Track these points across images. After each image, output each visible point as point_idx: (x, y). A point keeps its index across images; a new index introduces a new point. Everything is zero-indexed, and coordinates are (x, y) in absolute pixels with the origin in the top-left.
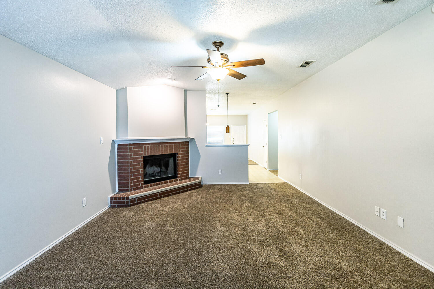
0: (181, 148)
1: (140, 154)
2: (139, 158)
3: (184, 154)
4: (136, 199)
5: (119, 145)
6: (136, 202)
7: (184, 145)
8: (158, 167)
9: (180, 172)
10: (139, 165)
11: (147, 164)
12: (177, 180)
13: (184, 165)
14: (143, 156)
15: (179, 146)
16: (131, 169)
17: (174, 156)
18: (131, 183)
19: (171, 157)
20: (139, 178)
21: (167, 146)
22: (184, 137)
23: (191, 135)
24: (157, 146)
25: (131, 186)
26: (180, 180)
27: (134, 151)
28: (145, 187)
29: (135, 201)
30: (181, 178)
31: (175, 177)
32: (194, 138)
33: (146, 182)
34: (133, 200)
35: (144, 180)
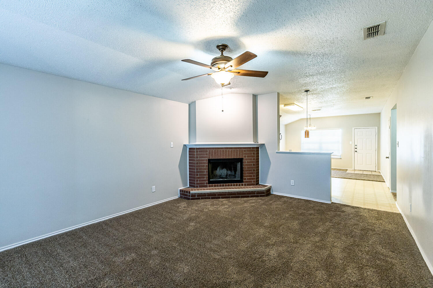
0: (245, 154)
1: (205, 157)
2: (204, 160)
3: (251, 159)
4: (196, 195)
5: (190, 149)
6: (196, 197)
7: (251, 151)
8: (228, 170)
9: (246, 178)
10: (204, 166)
12: (242, 185)
13: (250, 170)
14: (207, 159)
15: (245, 151)
16: (197, 169)
17: (241, 160)
18: (197, 181)
19: (238, 162)
20: (204, 178)
21: (231, 151)
22: (253, 143)
23: (261, 141)
24: (221, 151)
25: (197, 184)
26: (245, 185)
27: (200, 154)
28: (210, 186)
29: (195, 196)
30: (246, 183)
31: (241, 181)
32: (264, 144)
33: (210, 182)
34: (193, 195)
35: (210, 180)
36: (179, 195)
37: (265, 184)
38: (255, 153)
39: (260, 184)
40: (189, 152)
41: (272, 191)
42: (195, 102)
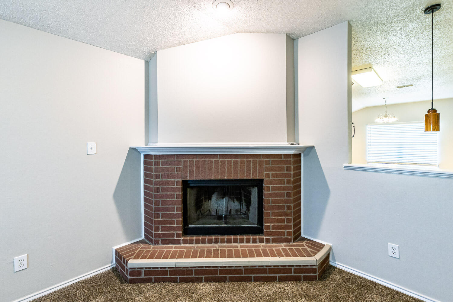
0: (267, 169)
1: (173, 176)
2: (172, 183)
3: (281, 182)
4: (143, 270)
6: (143, 276)
7: (281, 162)
8: (235, 200)
9: (269, 225)
10: (172, 196)
11: (213, 193)
12: (261, 241)
13: (279, 208)
14: (180, 180)
15: (267, 163)
16: (157, 203)
17: (259, 183)
18: (157, 229)
19: (253, 187)
20: (172, 222)
21: (236, 163)
22: (286, 144)
23: (304, 141)
24: (211, 162)
25: (157, 236)
26: (268, 241)
27: (163, 170)
28: (185, 242)
29: (139, 273)
30: (271, 238)
31: (258, 231)
32: (312, 148)
33: (186, 232)
34: (136, 272)
35: (190, 226)
36: (114, 262)
37: (316, 238)
38: (292, 167)
39: (302, 235)
40: (145, 163)
41: (334, 259)
42: (156, 53)
